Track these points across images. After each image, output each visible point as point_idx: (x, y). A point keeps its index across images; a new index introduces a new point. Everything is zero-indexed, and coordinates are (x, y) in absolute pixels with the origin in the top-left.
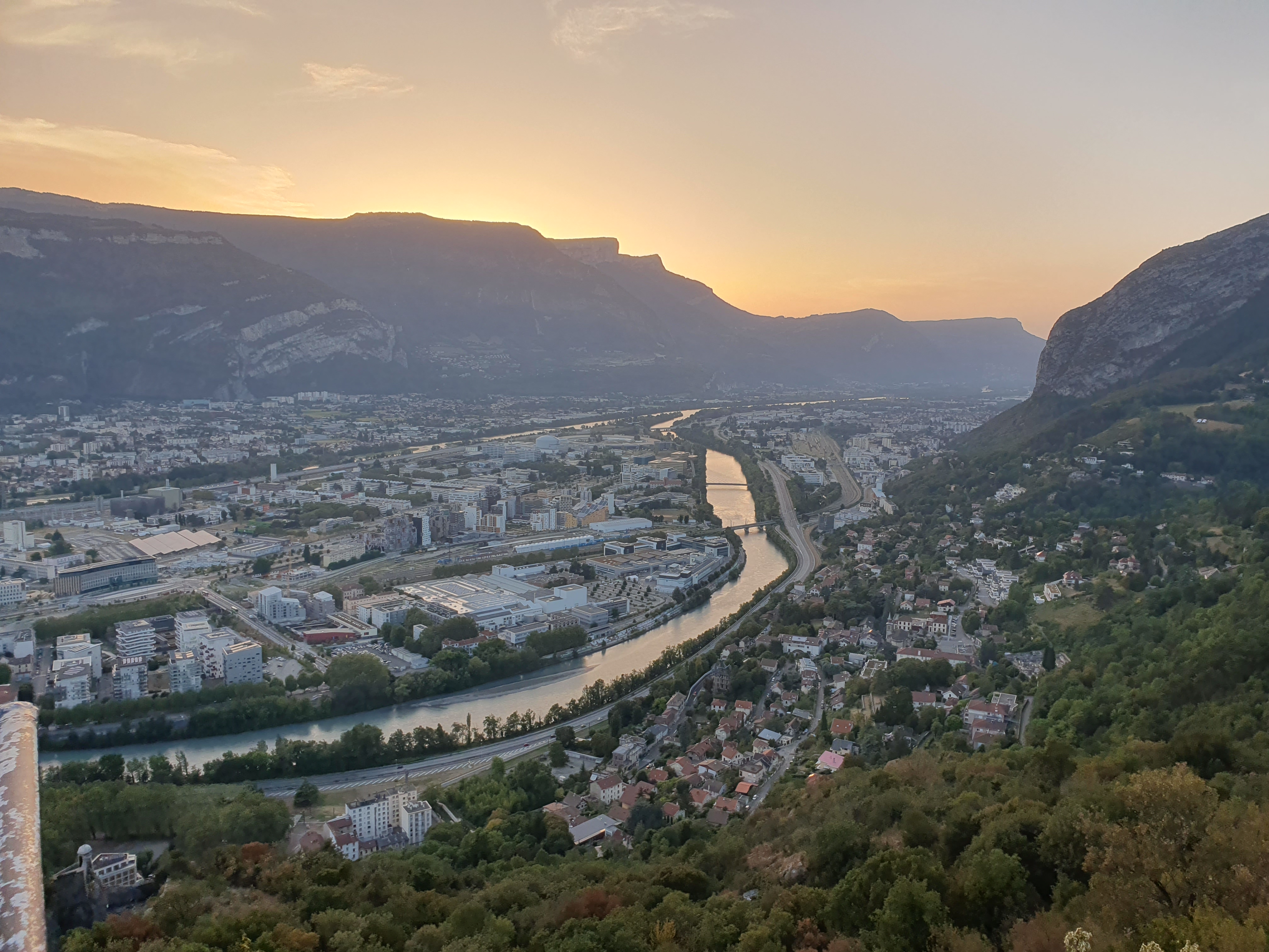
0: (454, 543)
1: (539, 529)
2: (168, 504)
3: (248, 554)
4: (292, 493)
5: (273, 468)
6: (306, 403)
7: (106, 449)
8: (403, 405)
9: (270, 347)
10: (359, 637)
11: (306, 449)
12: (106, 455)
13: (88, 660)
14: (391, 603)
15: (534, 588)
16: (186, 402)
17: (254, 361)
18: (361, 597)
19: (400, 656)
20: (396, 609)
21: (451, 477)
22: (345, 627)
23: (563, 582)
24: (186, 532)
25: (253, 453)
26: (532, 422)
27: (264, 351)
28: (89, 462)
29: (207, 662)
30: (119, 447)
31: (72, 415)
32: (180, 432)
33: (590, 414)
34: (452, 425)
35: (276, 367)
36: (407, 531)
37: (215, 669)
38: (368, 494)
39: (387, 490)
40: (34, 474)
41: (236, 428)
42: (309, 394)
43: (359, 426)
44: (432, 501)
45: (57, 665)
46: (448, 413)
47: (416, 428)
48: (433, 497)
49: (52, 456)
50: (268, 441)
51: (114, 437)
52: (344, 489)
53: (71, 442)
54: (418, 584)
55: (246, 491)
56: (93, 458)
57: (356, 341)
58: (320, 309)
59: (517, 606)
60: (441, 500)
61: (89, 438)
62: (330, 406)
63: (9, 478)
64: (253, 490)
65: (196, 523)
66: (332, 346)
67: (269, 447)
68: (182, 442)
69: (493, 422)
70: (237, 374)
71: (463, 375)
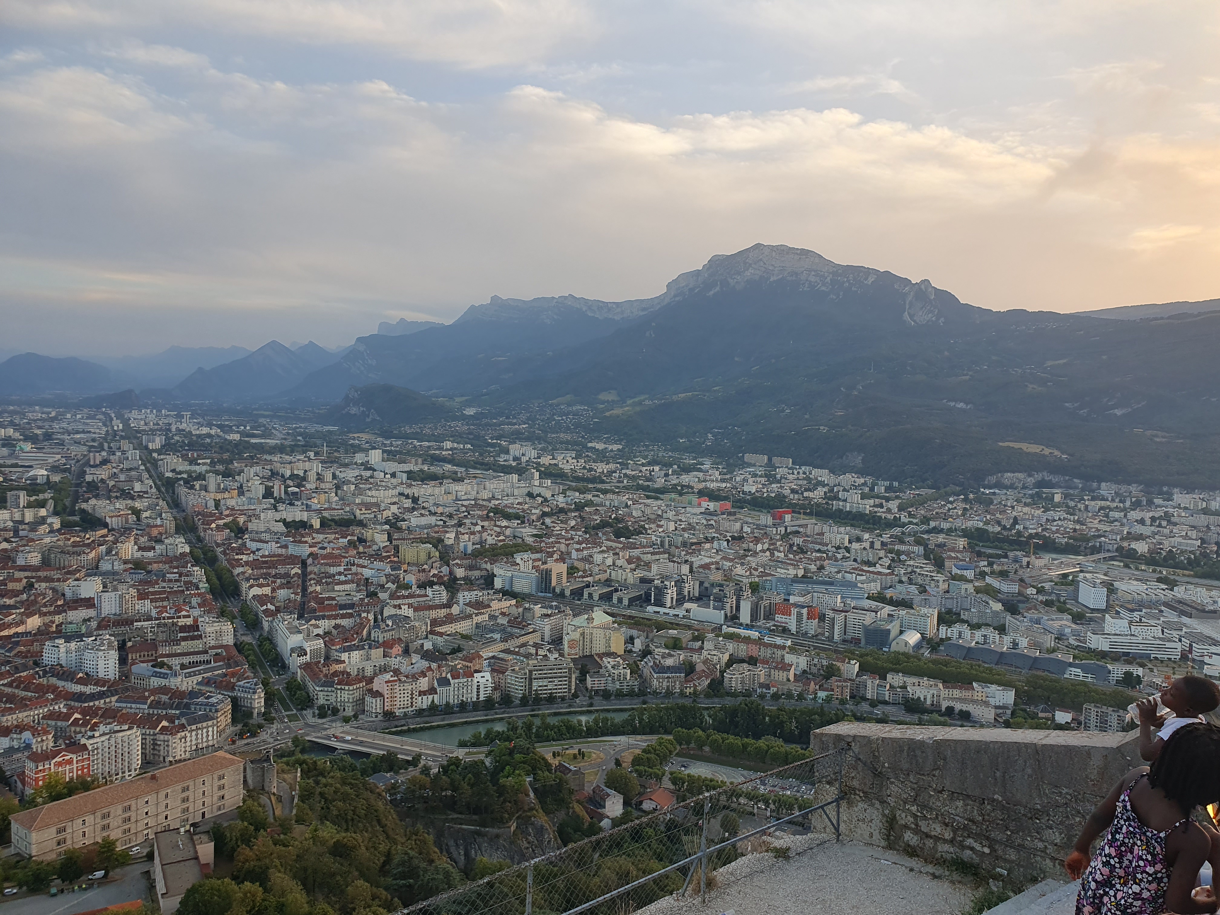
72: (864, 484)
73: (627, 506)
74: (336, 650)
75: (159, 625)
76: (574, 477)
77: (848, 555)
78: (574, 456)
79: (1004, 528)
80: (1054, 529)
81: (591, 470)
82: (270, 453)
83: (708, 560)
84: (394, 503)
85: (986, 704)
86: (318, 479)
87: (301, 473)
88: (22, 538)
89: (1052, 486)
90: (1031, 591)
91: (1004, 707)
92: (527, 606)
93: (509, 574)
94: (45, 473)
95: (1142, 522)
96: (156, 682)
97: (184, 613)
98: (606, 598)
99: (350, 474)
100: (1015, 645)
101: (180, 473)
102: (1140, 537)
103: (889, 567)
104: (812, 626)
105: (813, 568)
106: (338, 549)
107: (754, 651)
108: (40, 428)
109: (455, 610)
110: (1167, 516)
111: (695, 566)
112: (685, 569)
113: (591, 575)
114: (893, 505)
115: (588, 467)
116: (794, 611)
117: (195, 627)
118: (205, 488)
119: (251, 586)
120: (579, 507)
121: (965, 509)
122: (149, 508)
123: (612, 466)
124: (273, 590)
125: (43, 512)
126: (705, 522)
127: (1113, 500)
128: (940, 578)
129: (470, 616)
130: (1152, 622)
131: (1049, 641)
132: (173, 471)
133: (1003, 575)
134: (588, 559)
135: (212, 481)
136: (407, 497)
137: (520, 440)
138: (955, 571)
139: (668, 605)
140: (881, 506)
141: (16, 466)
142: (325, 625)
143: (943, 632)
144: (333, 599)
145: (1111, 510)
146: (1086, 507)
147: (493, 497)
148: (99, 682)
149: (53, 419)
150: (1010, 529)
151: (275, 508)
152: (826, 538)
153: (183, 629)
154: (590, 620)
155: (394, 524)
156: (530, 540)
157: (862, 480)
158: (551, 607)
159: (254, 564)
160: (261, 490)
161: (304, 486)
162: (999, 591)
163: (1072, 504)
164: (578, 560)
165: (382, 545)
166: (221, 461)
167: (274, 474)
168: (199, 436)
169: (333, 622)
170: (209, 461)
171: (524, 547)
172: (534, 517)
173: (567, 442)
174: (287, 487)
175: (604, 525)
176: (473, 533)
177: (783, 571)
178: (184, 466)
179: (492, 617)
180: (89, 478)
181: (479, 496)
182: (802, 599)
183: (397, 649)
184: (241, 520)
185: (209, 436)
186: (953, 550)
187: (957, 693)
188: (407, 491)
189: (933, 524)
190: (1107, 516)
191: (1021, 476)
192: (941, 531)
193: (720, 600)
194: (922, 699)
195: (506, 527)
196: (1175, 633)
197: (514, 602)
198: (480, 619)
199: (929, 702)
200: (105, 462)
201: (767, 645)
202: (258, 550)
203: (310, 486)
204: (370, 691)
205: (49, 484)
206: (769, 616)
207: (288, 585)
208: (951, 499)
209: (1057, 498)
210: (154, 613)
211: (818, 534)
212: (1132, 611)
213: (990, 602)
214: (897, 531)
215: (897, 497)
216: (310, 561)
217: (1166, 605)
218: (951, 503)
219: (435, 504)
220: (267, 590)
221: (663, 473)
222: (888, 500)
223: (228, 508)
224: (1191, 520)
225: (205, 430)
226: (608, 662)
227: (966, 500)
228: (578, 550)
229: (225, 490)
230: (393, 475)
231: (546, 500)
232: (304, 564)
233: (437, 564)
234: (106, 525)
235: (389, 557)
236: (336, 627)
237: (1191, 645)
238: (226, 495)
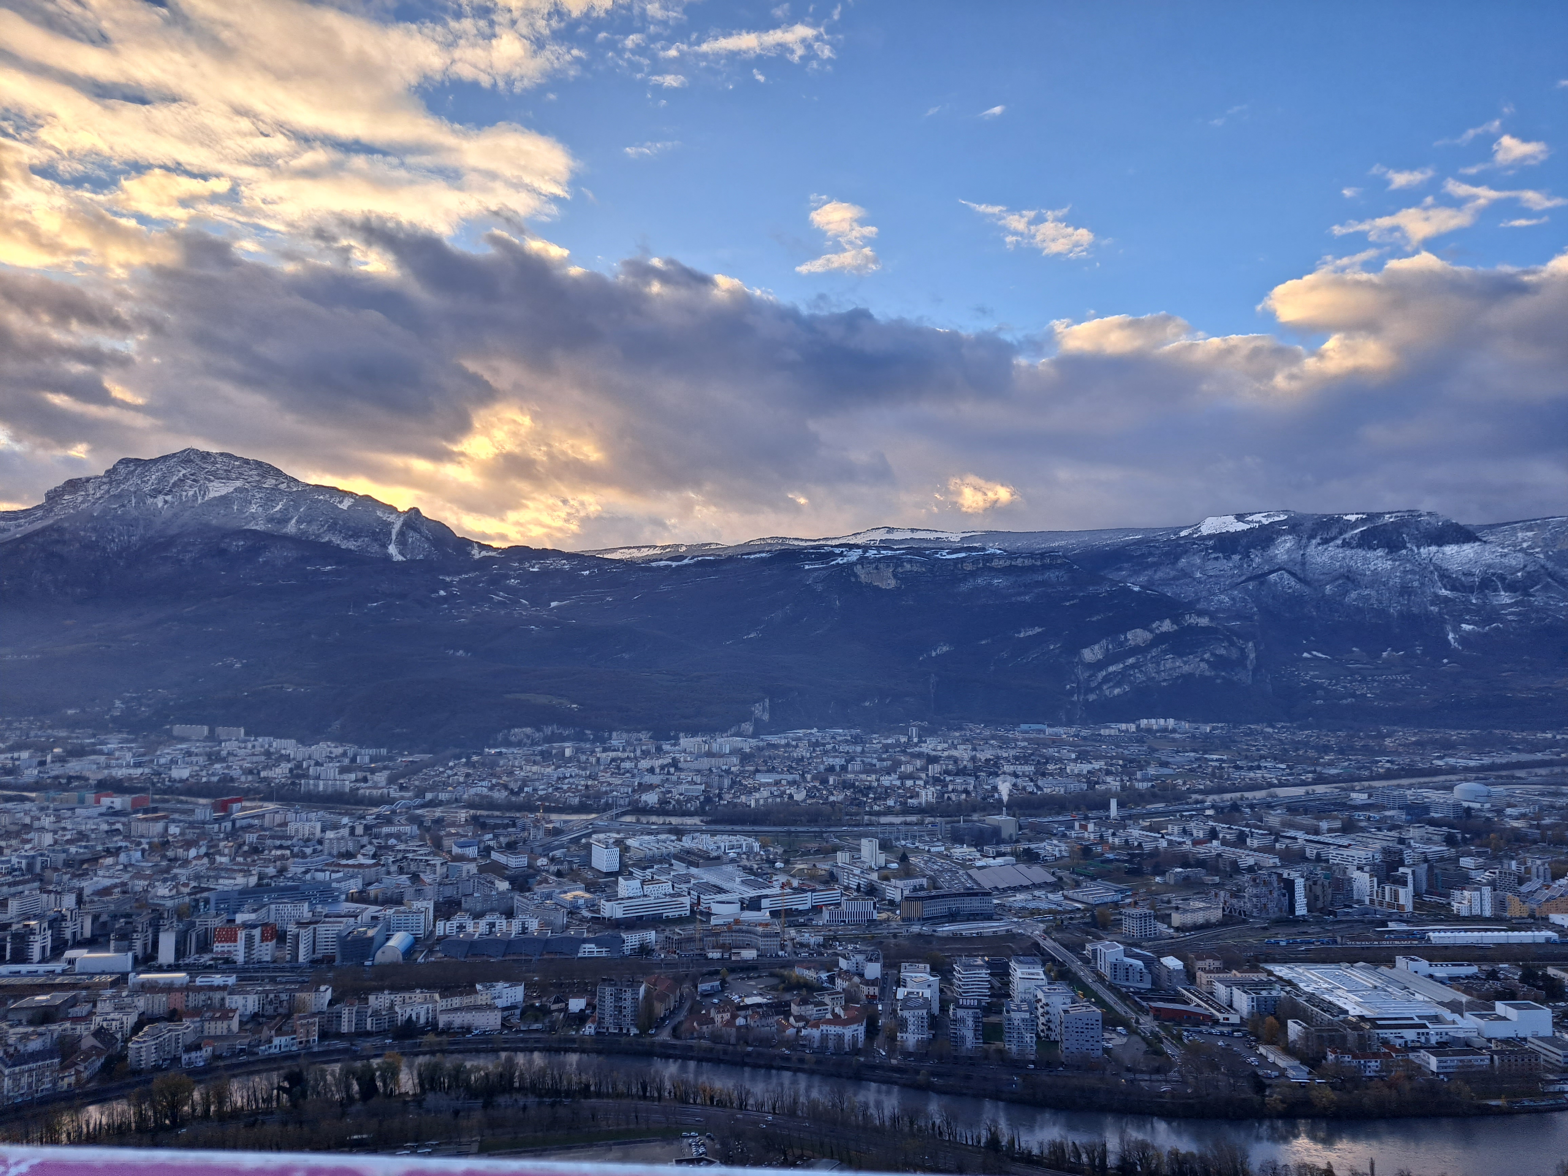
0: (1339, 918)
1: (1464, 913)
2: (1005, 834)
3: (1085, 899)
4: (1135, 833)
5: (1113, 803)
6: (1149, 730)
7: (947, 772)
8: (1267, 737)
9: (1112, 669)
10: (1216, 1022)
11: (1150, 784)
12: (948, 779)
13: (927, 993)
14: (1256, 984)
15: (1464, 998)
16: (1024, 727)
17: (1093, 685)
18: (1218, 970)
19: (1271, 1058)
20: (1264, 993)
21: (1330, 830)
22: (1198, 1005)
23: (1509, 995)
24: (1022, 867)
25: (1091, 785)
26: (1447, 764)
27: (1104, 673)
28: (934, 785)
29: (1042, 1020)
30: (961, 772)
31: (920, 737)
32: (1016, 758)
33: (1539, 756)
34: (1331, 764)
35: (1117, 691)
36: (1275, 895)
37: (1049, 1029)
38: (1224, 842)
39: (1248, 840)
40: (887, 792)
41: (1073, 756)
42: (1153, 721)
43: (1212, 760)
44: (1307, 858)
45: (901, 993)
46: (1326, 749)
47: (1283, 766)
48: (1308, 854)
49: (903, 777)
50: (1108, 773)
51: (956, 761)
52: (1195, 835)
53: (919, 763)
54: (1291, 965)
55: (1084, 827)
56: (936, 781)
57: (1208, 662)
58: (1167, 626)
59: (1436, 1019)
60: (1319, 858)
61: (932, 760)
62: (1177, 736)
63: (867, 796)
64: (1091, 827)
65: (1030, 857)
66: (1179, 667)
67: (1109, 779)
68: (1019, 769)
69: (1388, 761)
70: (1075, 698)
71: (1345, 702)
72: (345, 754)
77: (319, 847)
79: (512, 792)
80: (565, 787)
83: (108, 882)
85: (490, 1007)
89: (564, 739)
90: (542, 862)
91: (513, 1007)
95: (651, 770)
100: (524, 929)
102: (651, 787)
103: (374, 856)
104: (266, 951)
105: (271, 871)
107: (178, 1001)
110: (675, 763)
111: (87, 892)
112: (69, 901)
114: (381, 778)
116: (241, 935)
121: (468, 775)
126: (106, 827)
127: (624, 750)
128: (437, 861)
130: (663, 878)
131: (562, 918)
133: (511, 847)
138: (456, 850)
139: (36, 958)
140: (365, 780)
143: (442, 928)
145: (623, 760)
146: (598, 759)
150: (517, 794)
152: (291, 828)
157: (340, 750)
162: (506, 867)
163: (583, 758)
177: (227, 882)
182: (253, 916)
186: (453, 824)
187: (456, 1001)
189: (429, 796)
190: (618, 768)
191: (528, 730)
192: (440, 803)
193: (125, 938)
194: (414, 1018)
196: (684, 887)
199: (422, 1020)
201: (200, 989)
206: (204, 946)
208: (451, 764)
209: (568, 753)
211: (280, 825)
212: (644, 869)
213: (497, 882)
214: (385, 810)
215: (385, 768)
217: (677, 857)
218: (451, 768)
221: (35, 761)
222: (373, 771)
224: (696, 765)
227: (469, 764)
237: (699, 897)
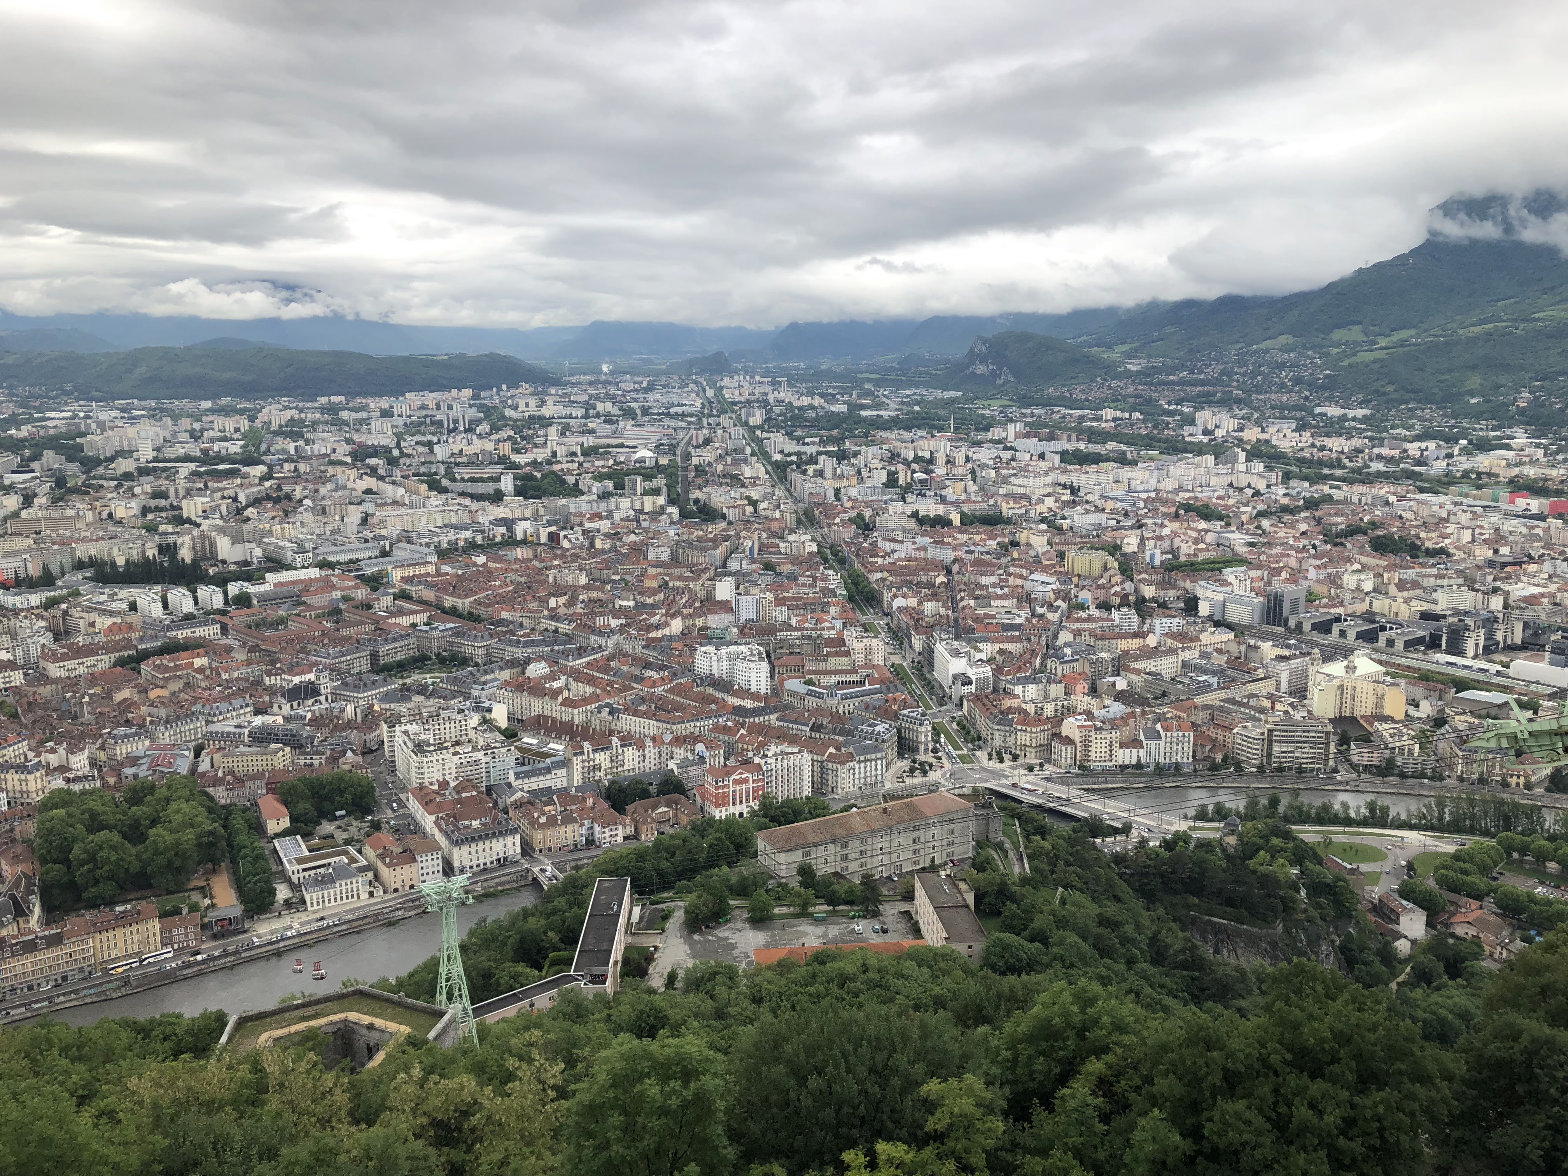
73: (1387, 503)
74: (1007, 681)
75: (803, 637)
76: (1298, 460)
78: (1294, 426)
81: (1322, 448)
82: (885, 429)
83: (1535, 590)
84: (1048, 495)
86: (948, 462)
87: (927, 455)
88: (646, 530)
92: (1252, 642)
93: (1220, 597)
94: (650, 454)
96: (811, 702)
97: (827, 624)
98: (1368, 637)
99: (985, 455)
101: (789, 455)
106: (988, 553)
108: (636, 400)
109: (1152, 641)
111: (1513, 596)
112: (1496, 601)
113: (1341, 604)
115: (1318, 444)
117: (841, 642)
118: (820, 474)
119: (895, 596)
120: (1311, 504)
122: (764, 498)
123: (1357, 442)
124: (920, 603)
125: (661, 500)
126: (1524, 531)
129: (1173, 651)
132: (781, 452)
134: (1334, 581)
135: (826, 463)
136: (1064, 486)
137: (1210, 403)
139: (1471, 652)
141: (622, 446)
142: (988, 649)
144: (993, 617)
147: (1181, 489)
148: (755, 696)
149: (646, 390)
151: (904, 499)
153: (830, 642)
154: (1351, 669)
155: (1050, 522)
156: (1242, 550)
158: (1288, 647)
159: (892, 569)
160: (883, 477)
161: (932, 471)
164: (1318, 581)
165: (1041, 550)
166: (831, 440)
167: (894, 456)
168: (800, 408)
169: (997, 647)
170: (817, 439)
171: (1237, 561)
172: (1244, 518)
173: (1283, 407)
174: (914, 472)
175: (1353, 531)
176: (1160, 538)
178: (791, 447)
179: (1204, 655)
180: (695, 461)
181: (1161, 486)
183: (1082, 687)
184: (867, 514)
185: (812, 407)
188: (1063, 479)
193: (1563, 652)
195: (1207, 531)
197: (1232, 635)
198: (1187, 655)
200: (707, 442)
202: (894, 551)
203: (940, 471)
204: (1057, 735)
205: (658, 469)
207: (934, 597)
210: (794, 622)
216: (955, 568)
219: (1102, 496)
220: (912, 602)
221: (1443, 453)
223: (850, 499)
225: (806, 401)
226: (1384, 728)
228: (1318, 567)
229: (842, 477)
230: (1042, 456)
231: (1257, 493)
232: (949, 572)
233: (1118, 578)
234: (724, 517)
235: (1053, 566)
236: (1001, 652)
238: (845, 482)
